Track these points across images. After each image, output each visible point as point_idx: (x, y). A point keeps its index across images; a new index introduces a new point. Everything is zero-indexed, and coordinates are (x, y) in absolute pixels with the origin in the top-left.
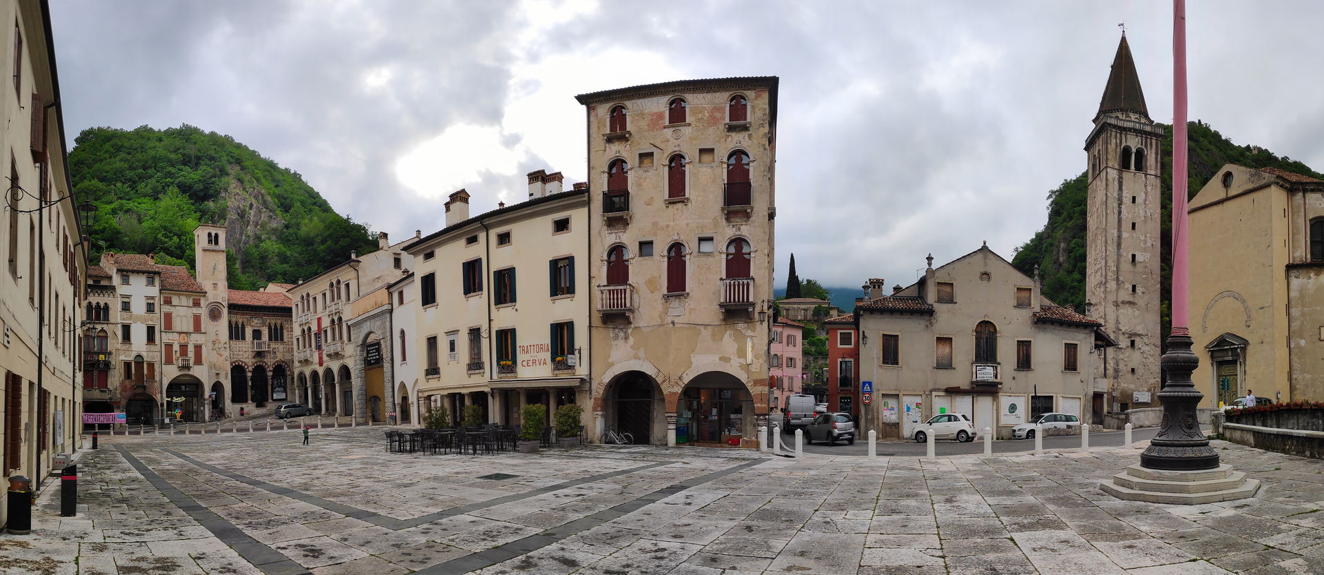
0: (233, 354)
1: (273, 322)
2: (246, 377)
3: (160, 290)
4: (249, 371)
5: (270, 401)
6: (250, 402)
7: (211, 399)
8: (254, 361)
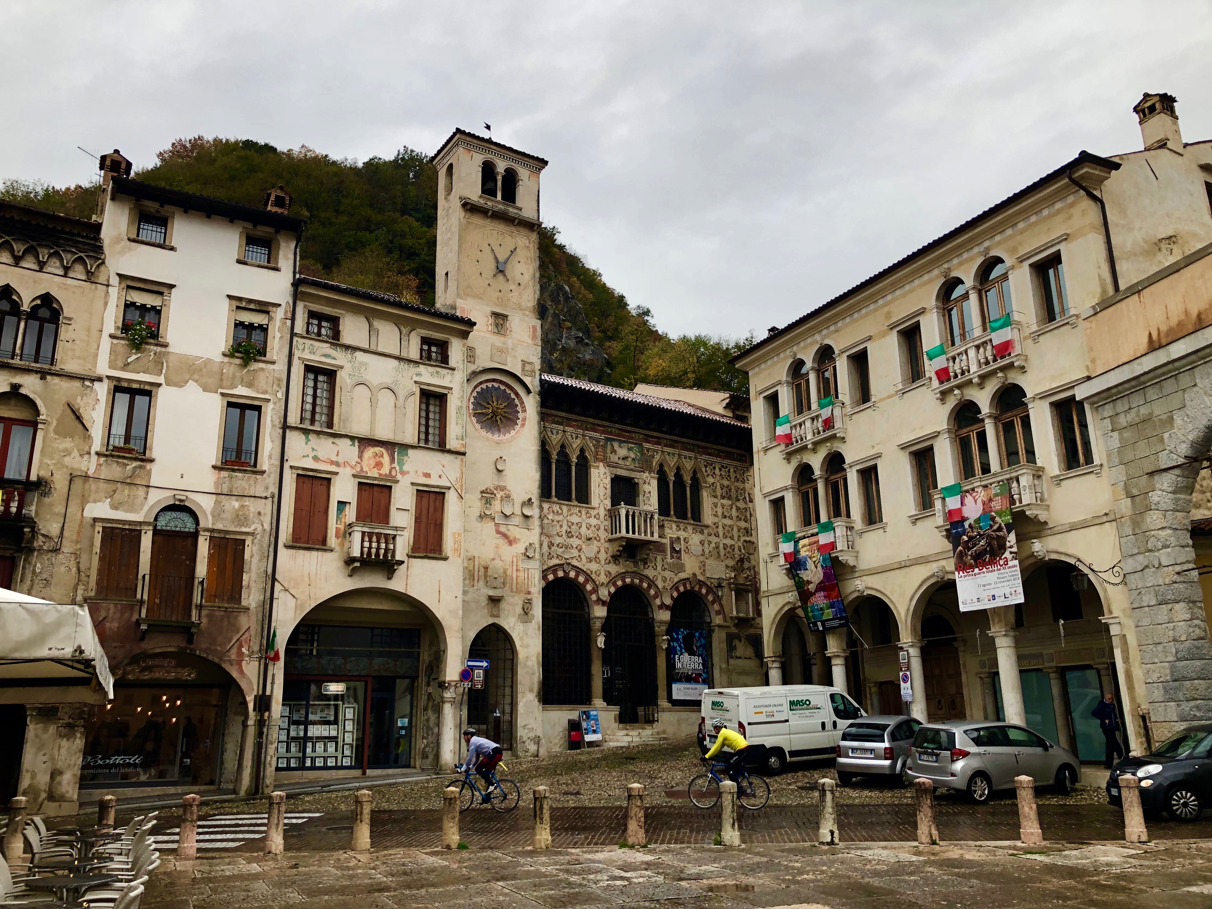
0: (551, 545)
1: (672, 462)
2: (586, 621)
3: (296, 284)
4: (600, 601)
5: (663, 703)
6: (599, 702)
7: (467, 685)
8: (614, 569)
